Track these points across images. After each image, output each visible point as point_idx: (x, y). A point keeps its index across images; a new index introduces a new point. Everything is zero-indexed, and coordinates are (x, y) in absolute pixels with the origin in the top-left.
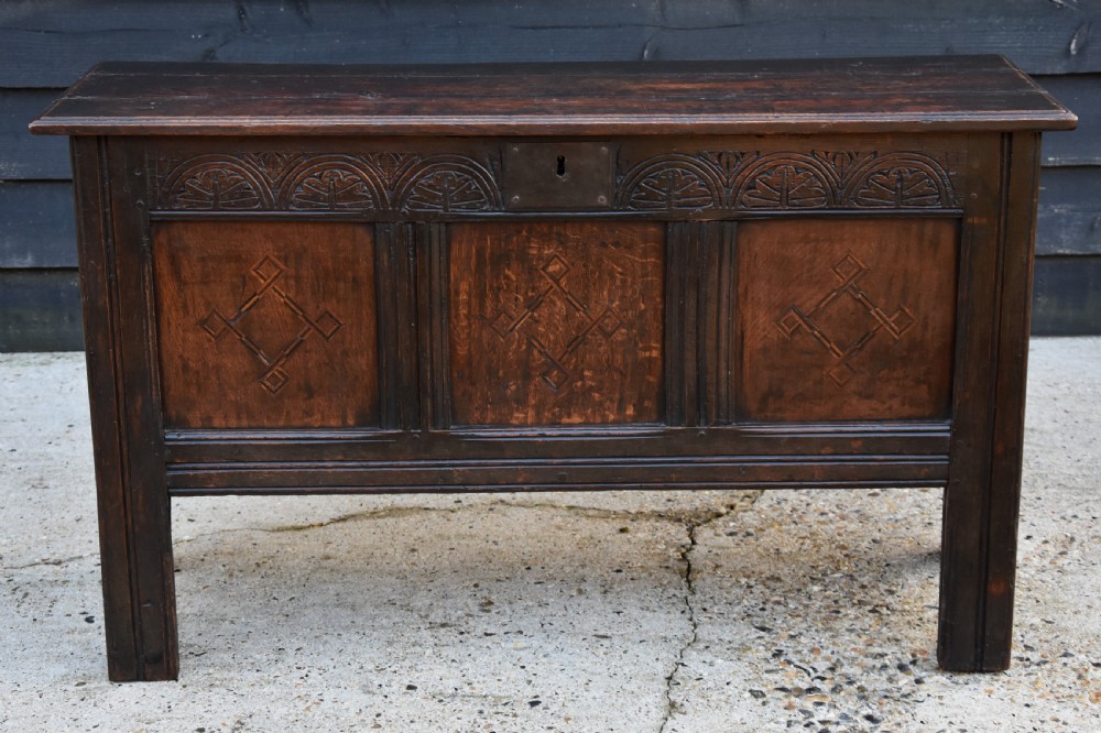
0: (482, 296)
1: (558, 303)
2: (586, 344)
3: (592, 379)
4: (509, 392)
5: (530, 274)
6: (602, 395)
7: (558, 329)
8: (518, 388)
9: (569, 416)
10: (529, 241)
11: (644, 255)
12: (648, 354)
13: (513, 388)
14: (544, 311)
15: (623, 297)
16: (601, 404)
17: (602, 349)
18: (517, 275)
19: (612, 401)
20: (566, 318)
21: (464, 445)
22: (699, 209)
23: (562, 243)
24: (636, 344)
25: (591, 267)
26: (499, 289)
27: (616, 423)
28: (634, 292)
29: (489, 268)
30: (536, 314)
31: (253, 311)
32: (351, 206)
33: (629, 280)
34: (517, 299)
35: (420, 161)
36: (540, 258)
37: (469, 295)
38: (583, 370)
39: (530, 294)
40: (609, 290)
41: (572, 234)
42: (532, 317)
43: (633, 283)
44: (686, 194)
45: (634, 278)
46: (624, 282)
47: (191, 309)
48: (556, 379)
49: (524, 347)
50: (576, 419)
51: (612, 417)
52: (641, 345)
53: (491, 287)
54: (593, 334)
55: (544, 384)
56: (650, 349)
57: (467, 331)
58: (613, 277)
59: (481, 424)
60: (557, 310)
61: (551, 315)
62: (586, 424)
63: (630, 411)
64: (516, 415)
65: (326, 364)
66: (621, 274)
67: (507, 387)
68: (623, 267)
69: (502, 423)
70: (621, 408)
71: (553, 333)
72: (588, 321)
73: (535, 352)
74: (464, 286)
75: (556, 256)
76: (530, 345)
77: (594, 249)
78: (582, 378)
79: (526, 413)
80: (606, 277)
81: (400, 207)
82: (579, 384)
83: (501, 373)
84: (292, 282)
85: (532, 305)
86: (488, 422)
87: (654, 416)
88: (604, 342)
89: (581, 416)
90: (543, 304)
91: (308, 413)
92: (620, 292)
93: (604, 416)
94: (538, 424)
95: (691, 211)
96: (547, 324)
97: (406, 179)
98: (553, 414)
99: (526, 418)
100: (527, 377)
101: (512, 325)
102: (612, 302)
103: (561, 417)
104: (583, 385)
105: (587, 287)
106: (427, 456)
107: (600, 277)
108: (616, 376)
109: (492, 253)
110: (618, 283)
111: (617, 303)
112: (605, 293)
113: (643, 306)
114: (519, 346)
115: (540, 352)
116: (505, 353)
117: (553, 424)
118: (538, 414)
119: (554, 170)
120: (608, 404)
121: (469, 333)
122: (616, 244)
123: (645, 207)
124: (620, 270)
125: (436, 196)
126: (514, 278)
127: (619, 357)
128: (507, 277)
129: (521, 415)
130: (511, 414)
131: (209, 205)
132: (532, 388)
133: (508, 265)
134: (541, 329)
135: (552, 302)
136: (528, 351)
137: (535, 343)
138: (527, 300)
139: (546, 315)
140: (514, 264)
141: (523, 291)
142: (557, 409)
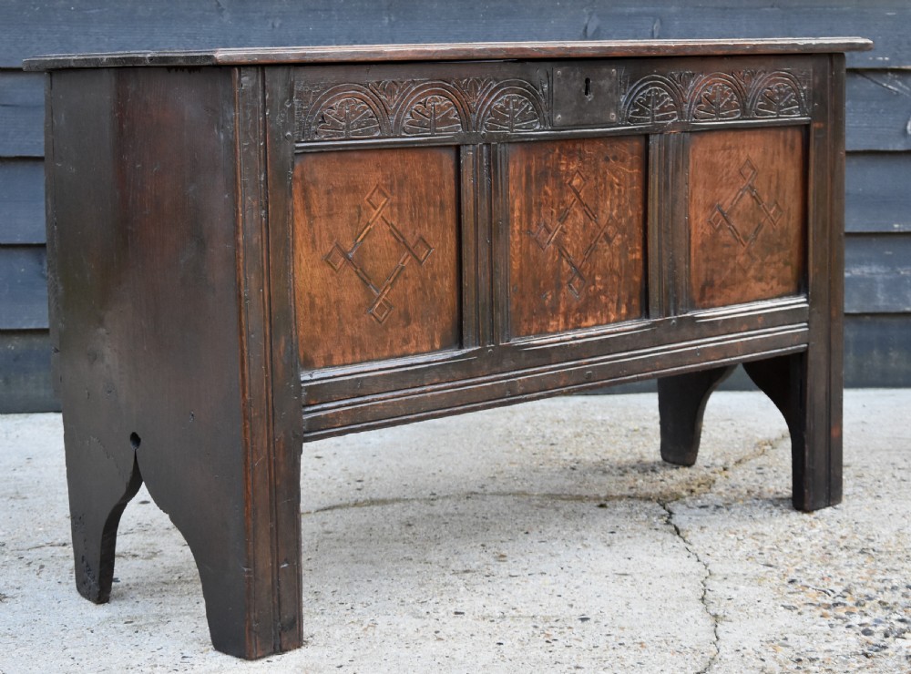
0: (529, 213)
1: (579, 215)
2: (596, 251)
3: (601, 283)
4: (547, 301)
5: (561, 188)
6: (607, 297)
7: (578, 239)
8: (553, 296)
9: (586, 319)
10: (560, 158)
11: (631, 168)
12: (634, 256)
13: (550, 297)
14: (570, 222)
15: (619, 206)
16: (606, 306)
17: (606, 254)
18: (553, 190)
19: (613, 302)
20: (585, 227)
21: (523, 355)
23: (581, 159)
24: (627, 248)
25: (599, 180)
26: (541, 204)
27: (616, 321)
28: (625, 202)
29: (534, 186)
30: (564, 227)
31: (366, 241)
32: (446, 131)
33: (623, 189)
34: (552, 212)
35: (495, 86)
36: (567, 173)
37: (521, 212)
38: (594, 277)
39: (561, 207)
40: (611, 200)
41: (589, 150)
42: (562, 229)
43: (625, 193)
44: (662, 109)
45: (625, 188)
46: (619, 191)
48: (578, 286)
49: (557, 257)
50: (591, 322)
51: (613, 316)
52: (630, 248)
53: (535, 203)
54: (601, 242)
55: (570, 291)
56: (633, 252)
57: (519, 246)
58: (612, 187)
59: (528, 334)
60: (578, 221)
61: (574, 225)
62: (597, 325)
63: (624, 311)
65: (419, 289)
66: (618, 185)
67: (546, 298)
68: (619, 179)
69: (542, 332)
70: (619, 308)
71: (576, 242)
72: (598, 229)
73: (564, 262)
74: (517, 204)
75: (578, 171)
76: (561, 255)
77: (602, 164)
78: (594, 283)
79: (558, 321)
80: (608, 188)
81: (481, 130)
82: (592, 288)
83: (542, 283)
84: (396, 210)
85: (563, 218)
86: (533, 332)
87: (638, 313)
88: (607, 248)
89: (595, 317)
90: (569, 217)
91: (406, 341)
92: (617, 201)
93: (608, 317)
94: (566, 330)
95: (665, 124)
96: (572, 235)
97: (485, 103)
98: (576, 319)
99: (558, 325)
100: (559, 286)
101: (549, 238)
102: (612, 210)
103: (580, 321)
104: (595, 290)
105: (597, 197)
106: (498, 369)
107: (605, 189)
108: (615, 279)
109: (536, 172)
110: (616, 193)
111: (615, 211)
112: (608, 203)
113: (631, 213)
114: (554, 258)
115: (567, 261)
116: (545, 265)
117: (576, 328)
118: (566, 322)
119: (583, 91)
120: (610, 305)
121: (521, 248)
122: (615, 158)
123: (639, 121)
124: (617, 181)
125: (506, 118)
126: (550, 192)
127: (617, 261)
128: (546, 193)
129: (555, 323)
130: (548, 323)
131: (342, 134)
132: (562, 295)
133: (547, 181)
134: (568, 239)
135: (575, 214)
136: (560, 262)
137: (564, 254)
138: (559, 213)
139: (571, 227)
140: (551, 180)
141: (556, 205)
142: (578, 315)
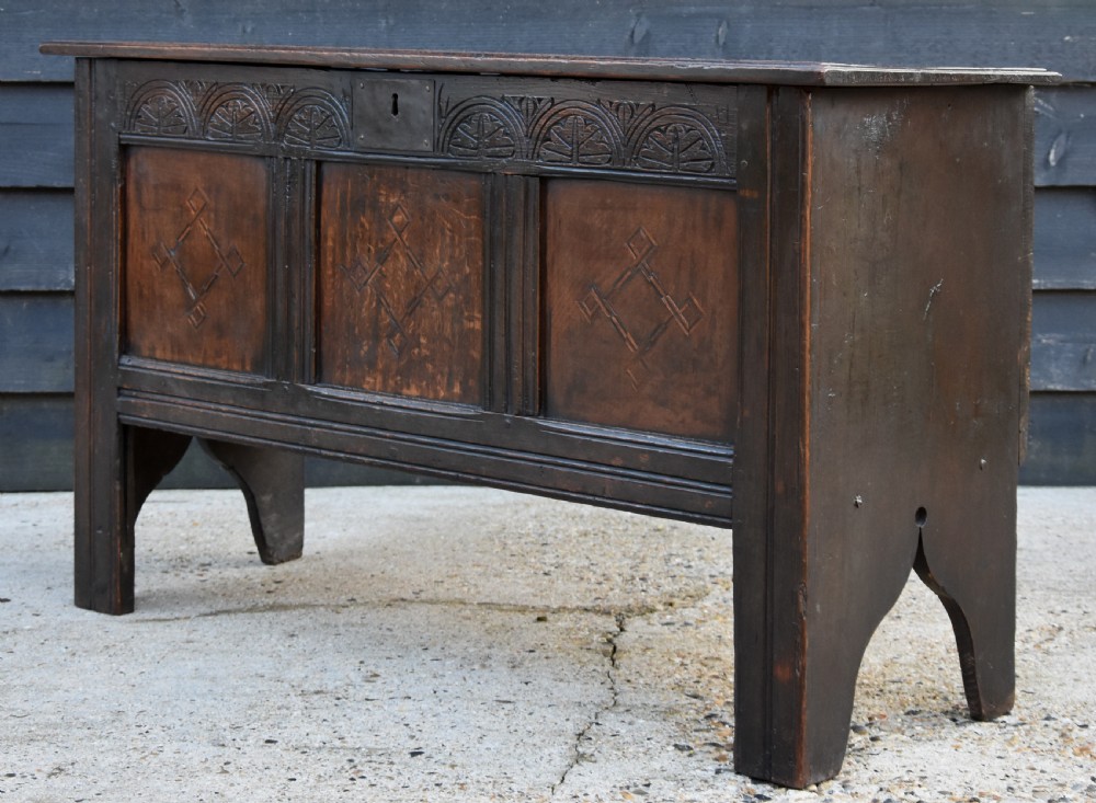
0: (344, 245)
1: (401, 258)
2: (422, 307)
3: (427, 347)
4: (362, 353)
5: (379, 223)
6: (435, 366)
7: (400, 287)
8: (369, 349)
9: (409, 387)
10: (379, 187)
11: (468, 211)
12: (472, 325)
13: (366, 348)
14: (390, 265)
15: (451, 257)
16: (434, 378)
17: (434, 314)
18: (370, 224)
19: (442, 375)
20: (409, 275)
21: (320, 403)
22: (504, 161)
23: (404, 192)
24: (462, 313)
25: (426, 220)
26: (356, 237)
27: (445, 400)
28: (461, 253)
29: (349, 214)
30: (383, 269)
31: (186, 242)
32: (247, 139)
33: (457, 238)
34: (369, 249)
36: (387, 206)
37: (334, 241)
38: (419, 336)
39: (380, 245)
40: (441, 248)
41: (411, 181)
42: (380, 271)
43: (460, 242)
44: (493, 143)
45: (460, 237)
46: (452, 239)
47: (147, 235)
48: (398, 344)
49: (374, 304)
50: (414, 391)
51: (442, 394)
52: (466, 314)
53: (350, 235)
54: (427, 296)
55: (389, 348)
56: (471, 319)
57: (332, 280)
58: (443, 234)
59: (340, 385)
60: (399, 266)
61: (395, 270)
62: (421, 397)
63: (457, 389)
64: (368, 379)
65: (232, 304)
66: (450, 231)
67: (361, 347)
68: (451, 224)
69: (356, 386)
70: (450, 386)
71: (397, 291)
72: (423, 280)
73: (383, 311)
74: (331, 232)
75: (399, 205)
76: (379, 302)
77: (429, 201)
78: (419, 345)
79: (375, 379)
80: (438, 233)
81: (281, 142)
82: (416, 351)
83: (357, 331)
84: (212, 216)
85: (381, 258)
86: (344, 383)
87: (475, 398)
88: (436, 306)
89: (419, 387)
90: (389, 258)
91: (218, 354)
92: (449, 251)
93: (436, 391)
94: (381, 393)
95: (498, 162)
96: (392, 281)
97: (285, 113)
98: (396, 383)
99: (375, 385)
100: (376, 338)
101: (366, 277)
102: (442, 261)
103: (402, 389)
104: (419, 353)
105: (423, 243)
106: (293, 411)
107: (433, 232)
108: (446, 347)
109: (352, 198)
110: (448, 240)
111: (447, 263)
112: (438, 251)
113: (468, 270)
114: (371, 303)
115: (386, 310)
116: (360, 309)
117: (397, 393)
118: (385, 382)
119: (391, 109)
120: (439, 377)
121: (333, 284)
122: (447, 197)
123: (462, 155)
124: (449, 226)
125: (306, 132)
126: (367, 225)
127: (448, 325)
128: (362, 226)
129: (372, 381)
130: (364, 378)
132: (380, 350)
133: (364, 213)
134: (388, 285)
135: (396, 256)
136: (378, 309)
137: (383, 300)
138: (378, 251)
139: (391, 271)
140: (368, 212)
141: (374, 242)
142: (399, 378)
